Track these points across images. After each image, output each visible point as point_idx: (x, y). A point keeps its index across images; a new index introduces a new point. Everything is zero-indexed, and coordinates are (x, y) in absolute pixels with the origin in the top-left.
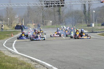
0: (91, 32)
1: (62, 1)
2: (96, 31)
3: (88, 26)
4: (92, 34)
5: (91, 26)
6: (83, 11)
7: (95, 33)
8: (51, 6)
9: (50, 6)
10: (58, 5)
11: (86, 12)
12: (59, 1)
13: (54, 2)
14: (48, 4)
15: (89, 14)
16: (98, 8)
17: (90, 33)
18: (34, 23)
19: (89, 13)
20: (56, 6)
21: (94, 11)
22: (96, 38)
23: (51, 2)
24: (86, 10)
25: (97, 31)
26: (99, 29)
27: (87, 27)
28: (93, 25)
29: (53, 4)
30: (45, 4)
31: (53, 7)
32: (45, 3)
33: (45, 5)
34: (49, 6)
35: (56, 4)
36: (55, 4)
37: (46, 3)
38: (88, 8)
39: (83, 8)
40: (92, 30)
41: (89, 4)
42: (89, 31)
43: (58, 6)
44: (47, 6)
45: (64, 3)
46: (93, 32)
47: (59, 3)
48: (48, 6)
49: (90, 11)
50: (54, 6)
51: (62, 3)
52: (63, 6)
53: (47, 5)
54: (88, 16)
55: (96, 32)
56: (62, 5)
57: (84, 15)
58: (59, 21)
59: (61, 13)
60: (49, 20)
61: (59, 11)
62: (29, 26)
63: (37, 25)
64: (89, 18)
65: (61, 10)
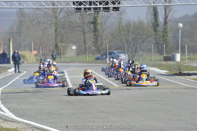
0: (176, 75)
2: (187, 72)
3: (167, 59)
4: (180, 77)
5: (172, 59)
6: (151, 25)
7: (187, 77)
8: (89, 9)
9: (85, 9)
10: (106, 6)
11: (158, 26)
15: (166, 33)
16: (186, 17)
17: (173, 75)
18: (34, 50)
19: (165, 29)
20: (100, 8)
21: (181, 25)
22: (193, 88)
24: (159, 23)
25: (190, 72)
26: (193, 67)
27: (164, 63)
28: (178, 57)
29: (94, 3)
30: (74, 4)
31: (92, 11)
34: (83, 9)
35: (101, 3)
36: (97, 5)
37: (77, 2)
39: (151, 17)
40: (180, 69)
41: (166, 8)
42: (170, 70)
43: (104, 8)
45: (119, 3)
46: (180, 72)
47: (107, 3)
49: (169, 24)
50: (95, 9)
52: (116, 9)
54: (164, 36)
55: (189, 75)
56: (114, 8)
57: (154, 33)
58: (94, 46)
59: (99, 27)
60: (70, 44)
61: (94, 23)
62: (24, 57)
63: (42, 54)
64: (165, 41)
65: (99, 21)
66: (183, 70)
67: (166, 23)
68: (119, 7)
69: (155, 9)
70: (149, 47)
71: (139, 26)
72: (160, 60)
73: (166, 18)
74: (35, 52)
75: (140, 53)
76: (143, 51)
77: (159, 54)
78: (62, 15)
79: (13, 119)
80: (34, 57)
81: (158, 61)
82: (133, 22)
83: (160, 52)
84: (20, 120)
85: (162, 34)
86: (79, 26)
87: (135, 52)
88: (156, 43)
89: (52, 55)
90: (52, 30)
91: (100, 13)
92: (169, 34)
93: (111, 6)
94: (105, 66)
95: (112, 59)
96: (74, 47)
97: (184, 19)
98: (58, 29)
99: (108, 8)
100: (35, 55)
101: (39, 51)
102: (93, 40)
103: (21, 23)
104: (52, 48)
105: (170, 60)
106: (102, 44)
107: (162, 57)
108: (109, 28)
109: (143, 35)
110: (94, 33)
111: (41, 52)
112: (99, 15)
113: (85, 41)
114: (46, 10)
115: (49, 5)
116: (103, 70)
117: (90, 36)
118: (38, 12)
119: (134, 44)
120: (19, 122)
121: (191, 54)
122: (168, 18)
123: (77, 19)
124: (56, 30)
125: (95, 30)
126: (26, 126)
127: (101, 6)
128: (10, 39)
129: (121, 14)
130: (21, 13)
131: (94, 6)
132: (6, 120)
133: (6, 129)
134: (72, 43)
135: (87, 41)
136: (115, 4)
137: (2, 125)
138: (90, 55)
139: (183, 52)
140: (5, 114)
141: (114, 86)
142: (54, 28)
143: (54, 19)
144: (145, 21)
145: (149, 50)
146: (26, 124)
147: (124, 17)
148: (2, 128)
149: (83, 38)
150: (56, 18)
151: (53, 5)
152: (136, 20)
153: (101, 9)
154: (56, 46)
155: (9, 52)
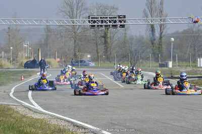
1: (121, 18)
3: (161, 66)
4: (172, 80)
5: (166, 65)
6: (149, 39)
8: (101, 26)
9: (98, 26)
10: (114, 24)
11: (155, 40)
12: (116, 18)
13: (107, 18)
14: (94, 22)
15: (161, 45)
18: (58, 58)
19: (160, 42)
20: (109, 25)
21: (173, 39)
23: (101, 18)
24: (155, 37)
28: (170, 64)
29: (105, 22)
30: (89, 22)
31: (104, 28)
32: (90, 19)
33: (91, 24)
34: (96, 26)
35: (110, 22)
36: (107, 23)
37: (92, 21)
38: (159, 32)
39: (149, 33)
40: (172, 74)
41: (161, 26)
42: (164, 74)
43: (113, 26)
44: (92, 26)
45: (125, 22)
46: (172, 76)
47: (115, 22)
48: (94, 26)
49: (163, 38)
50: (106, 26)
51: (120, 21)
52: (122, 26)
53: (93, 24)
54: (159, 48)
56: (121, 25)
57: (152, 46)
58: (104, 55)
59: (109, 40)
60: (86, 53)
61: (105, 37)
62: (49, 63)
63: (64, 61)
64: (160, 51)
65: (109, 35)
66: (175, 74)
67: (161, 37)
68: (124, 25)
69: (152, 27)
70: (148, 56)
71: (140, 40)
72: (156, 67)
73: (161, 33)
74: (58, 60)
75: (141, 61)
76: (143, 59)
77: (155, 61)
78: (79, 31)
79: (41, 111)
80: (58, 64)
81: (155, 67)
82: (136, 36)
83: (157, 60)
84: (47, 112)
85: (158, 46)
86: (93, 40)
87: (137, 60)
88: (154, 53)
89: (72, 62)
90: (71, 43)
91: (110, 29)
92: (163, 46)
93: (118, 24)
94: (113, 71)
95: (119, 66)
96: (89, 56)
97: (175, 35)
98: (76, 42)
99: (116, 26)
100: (58, 62)
101: (61, 59)
102: (103, 50)
103: (47, 37)
104: (72, 56)
105: (164, 67)
106: (111, 54)
107: (158, 64)
108: (116, 41)
109: (143, 47)
110: (105, 45)
111: (63, 60)
112: (108, 31)
113: (97, 51)
114: (67, 27)
115: (69, 23)
116: (112, 74)
117: (101, 47)
118: (61, 28)
119: (136, 54)
120: (45, 114)
121: (181, 62)
122: (163, 33)
123: (91, 34)
124: (75, 42)
125: (106, 42)
126: (51, 117)
127: (111, 24)
128: (39, 50)
129: (126, 30)
130: (48, 29)
131: (105, 24)
132: (36, 112)
133: (36, 119)
134: (87, 52)
135: (99, 51)
136: (121, 22)
137: (33, 116)
138: (102, 62)
139: (174, 61)
140: (35, 108)
141: (119, 86)
142: (73, 41)
143: (74, 34)
144: (145, 36)
145: (147, 59)
146: (51, 115)
147: (129, 32)
148: (33, 118)
149: (96, 49)
150: (75, 33)
151: (73, 23)
152: (138, 35)
153: (111, 26)
154: (75, 55)
155: (39, 59)
